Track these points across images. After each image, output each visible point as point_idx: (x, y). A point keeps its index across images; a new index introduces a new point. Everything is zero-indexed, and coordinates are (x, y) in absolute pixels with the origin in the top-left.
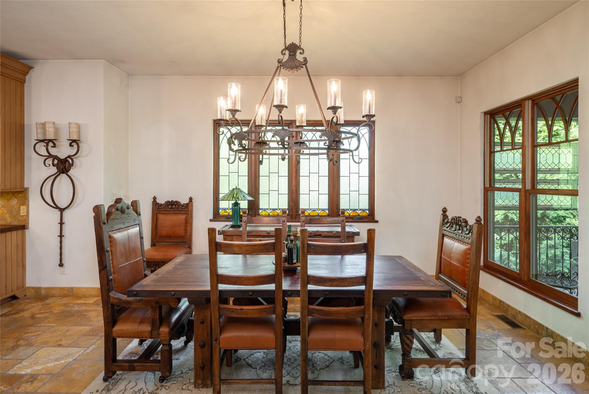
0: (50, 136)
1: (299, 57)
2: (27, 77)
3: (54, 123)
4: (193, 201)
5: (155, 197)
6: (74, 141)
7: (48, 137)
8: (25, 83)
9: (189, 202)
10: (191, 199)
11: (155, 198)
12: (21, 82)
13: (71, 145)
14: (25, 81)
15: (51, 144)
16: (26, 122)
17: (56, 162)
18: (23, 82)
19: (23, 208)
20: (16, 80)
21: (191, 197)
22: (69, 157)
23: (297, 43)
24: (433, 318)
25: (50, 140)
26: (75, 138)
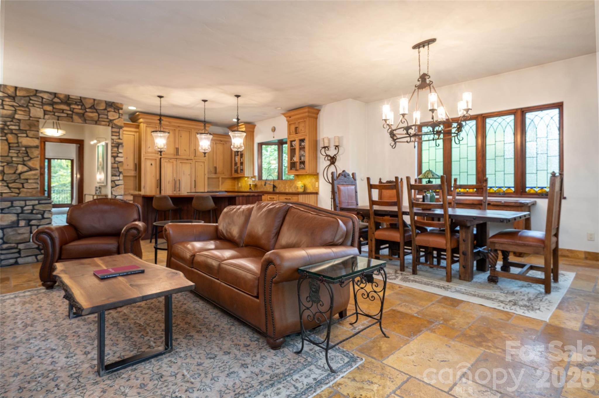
0: (326, 145)
1: (428, 81)
2: (318, 116)
3: (328, 138)
5: (380, 178)
6: (337, 146)
7: (325, 145)
13: (336, 149)
15: (327, 148)
16: (318, 139)
17: (329, 158)
18: (316, 118)
19: (317, 183)
20: (314, 118)
22: (335, 155)
23: (426, 73)
25: (326, 147)
26: (337, 144)
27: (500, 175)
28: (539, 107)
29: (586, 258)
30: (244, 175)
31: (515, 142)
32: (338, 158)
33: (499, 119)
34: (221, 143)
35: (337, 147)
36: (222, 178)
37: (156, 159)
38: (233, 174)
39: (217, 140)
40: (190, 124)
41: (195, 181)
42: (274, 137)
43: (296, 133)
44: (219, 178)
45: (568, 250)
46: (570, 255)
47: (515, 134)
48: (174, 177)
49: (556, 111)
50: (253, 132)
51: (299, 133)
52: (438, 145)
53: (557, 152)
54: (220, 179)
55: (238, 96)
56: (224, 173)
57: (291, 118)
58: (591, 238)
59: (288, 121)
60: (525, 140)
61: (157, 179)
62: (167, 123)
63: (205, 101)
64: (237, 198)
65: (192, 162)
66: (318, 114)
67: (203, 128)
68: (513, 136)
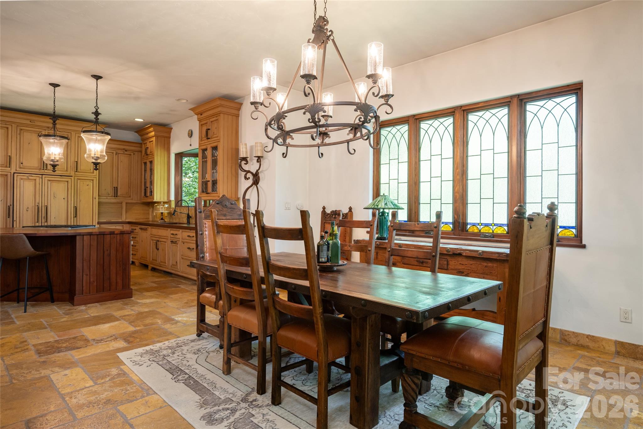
2: (240, 112)
4: (353, 210)
5: (324, 206)
6: (259, 157)
8: (239, 117)
9: (349, 211)
10: (350, 209)
11: (324, 208)
12: (236, 116)
13: (257, 161)
14: (239, 115)
18: (237, 116)
20: (232, 115)
21: (350, 207)
22: (257, 170)
24: (439, 360)
25: (244, 158)
26: (259, 154)
27: (487, 205)
28: (545, 93)
29: (618, 353)
30: (153, 199)
31: (509, 152)
32: (260, 175)
33: (487, 114)
34: (126, 153)
35: (259, 159)
36: (126, 203)
37: (6, 175)
38: (142, 198)
39: (119, 149)
40: (68, 125)
41: (76, 208)
42: (191, 145)
43: (208, 138)
44: (121, 203)
45: (588, 336)
46: (591, 345)
47: (509, 138)
48: (37, 201)
49: (573, 99)
50: (169, 137)
51: (212, 138)
52: (352, 152)
53: (573, 169)
54: (124, 205)
55: (97, 78)
56: (130, 197)
57: (202, 116)
58: (626, 319)
59: (200, 120)
60: (525, 148)
61: (9, 204)
62: (28, 122)
63: (55, 85)
64: (78, 238)
65: (70, 180)
66: (239, 109)
67: (51, 125)
68: (507, 142)
